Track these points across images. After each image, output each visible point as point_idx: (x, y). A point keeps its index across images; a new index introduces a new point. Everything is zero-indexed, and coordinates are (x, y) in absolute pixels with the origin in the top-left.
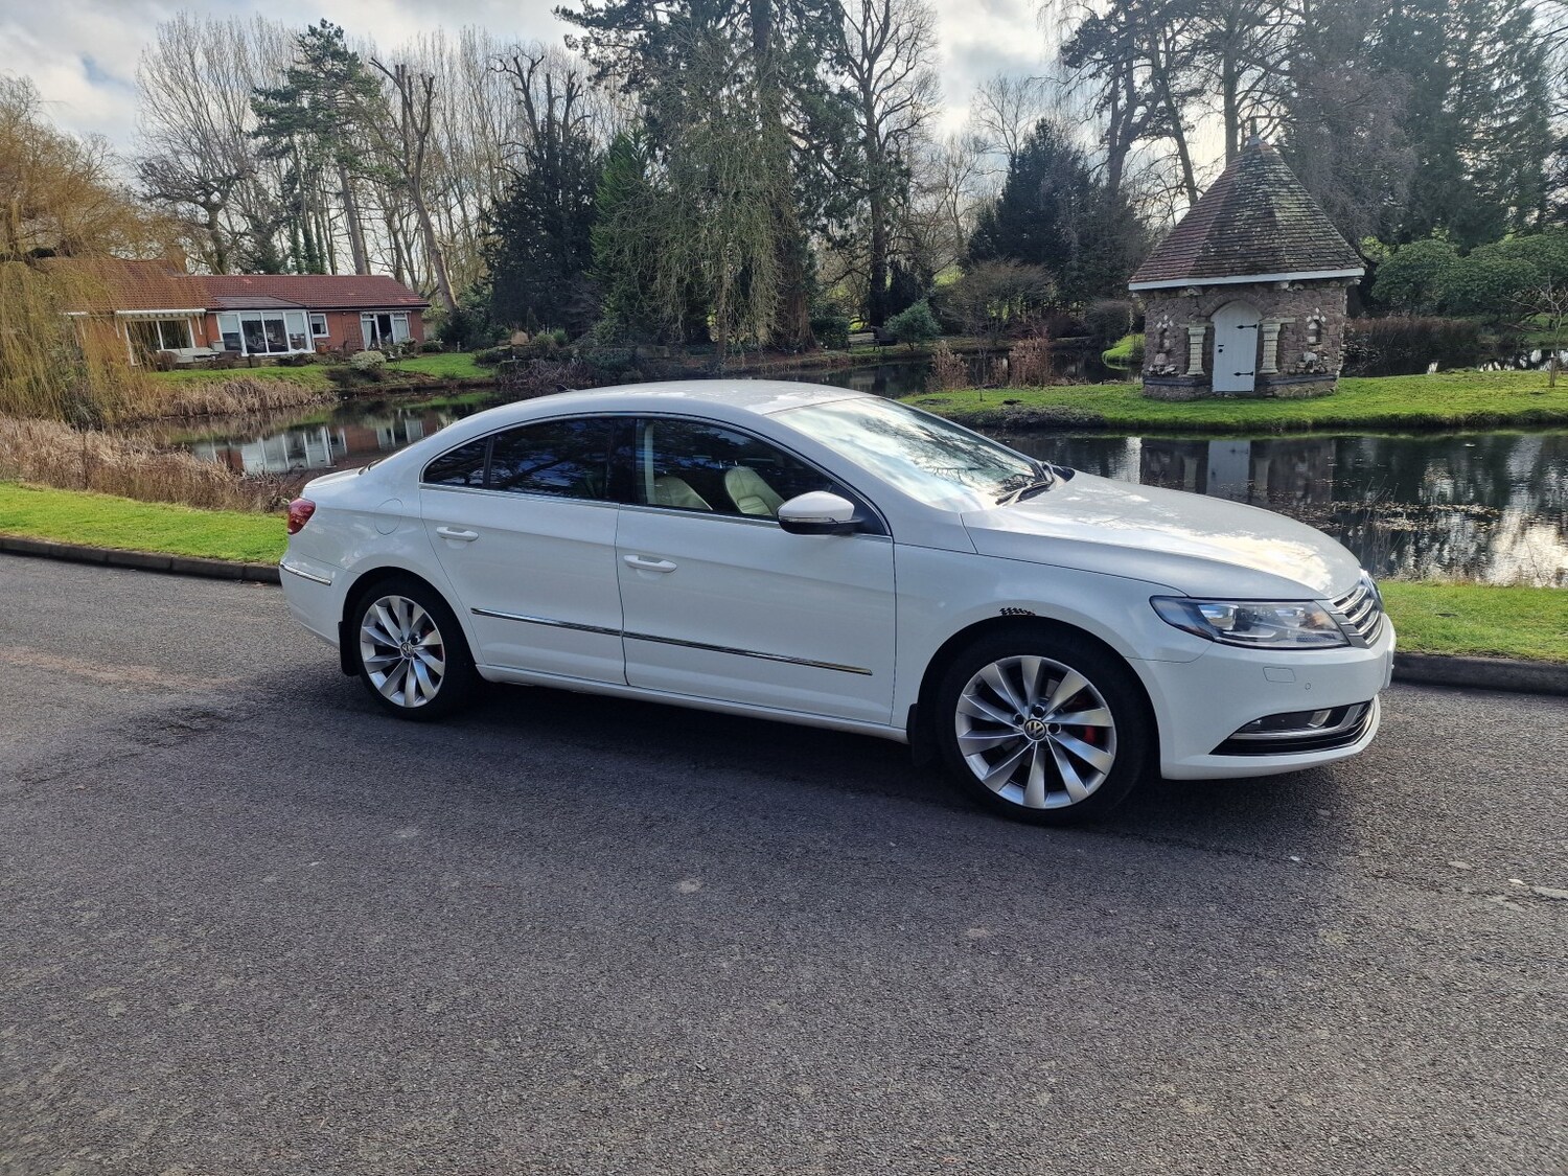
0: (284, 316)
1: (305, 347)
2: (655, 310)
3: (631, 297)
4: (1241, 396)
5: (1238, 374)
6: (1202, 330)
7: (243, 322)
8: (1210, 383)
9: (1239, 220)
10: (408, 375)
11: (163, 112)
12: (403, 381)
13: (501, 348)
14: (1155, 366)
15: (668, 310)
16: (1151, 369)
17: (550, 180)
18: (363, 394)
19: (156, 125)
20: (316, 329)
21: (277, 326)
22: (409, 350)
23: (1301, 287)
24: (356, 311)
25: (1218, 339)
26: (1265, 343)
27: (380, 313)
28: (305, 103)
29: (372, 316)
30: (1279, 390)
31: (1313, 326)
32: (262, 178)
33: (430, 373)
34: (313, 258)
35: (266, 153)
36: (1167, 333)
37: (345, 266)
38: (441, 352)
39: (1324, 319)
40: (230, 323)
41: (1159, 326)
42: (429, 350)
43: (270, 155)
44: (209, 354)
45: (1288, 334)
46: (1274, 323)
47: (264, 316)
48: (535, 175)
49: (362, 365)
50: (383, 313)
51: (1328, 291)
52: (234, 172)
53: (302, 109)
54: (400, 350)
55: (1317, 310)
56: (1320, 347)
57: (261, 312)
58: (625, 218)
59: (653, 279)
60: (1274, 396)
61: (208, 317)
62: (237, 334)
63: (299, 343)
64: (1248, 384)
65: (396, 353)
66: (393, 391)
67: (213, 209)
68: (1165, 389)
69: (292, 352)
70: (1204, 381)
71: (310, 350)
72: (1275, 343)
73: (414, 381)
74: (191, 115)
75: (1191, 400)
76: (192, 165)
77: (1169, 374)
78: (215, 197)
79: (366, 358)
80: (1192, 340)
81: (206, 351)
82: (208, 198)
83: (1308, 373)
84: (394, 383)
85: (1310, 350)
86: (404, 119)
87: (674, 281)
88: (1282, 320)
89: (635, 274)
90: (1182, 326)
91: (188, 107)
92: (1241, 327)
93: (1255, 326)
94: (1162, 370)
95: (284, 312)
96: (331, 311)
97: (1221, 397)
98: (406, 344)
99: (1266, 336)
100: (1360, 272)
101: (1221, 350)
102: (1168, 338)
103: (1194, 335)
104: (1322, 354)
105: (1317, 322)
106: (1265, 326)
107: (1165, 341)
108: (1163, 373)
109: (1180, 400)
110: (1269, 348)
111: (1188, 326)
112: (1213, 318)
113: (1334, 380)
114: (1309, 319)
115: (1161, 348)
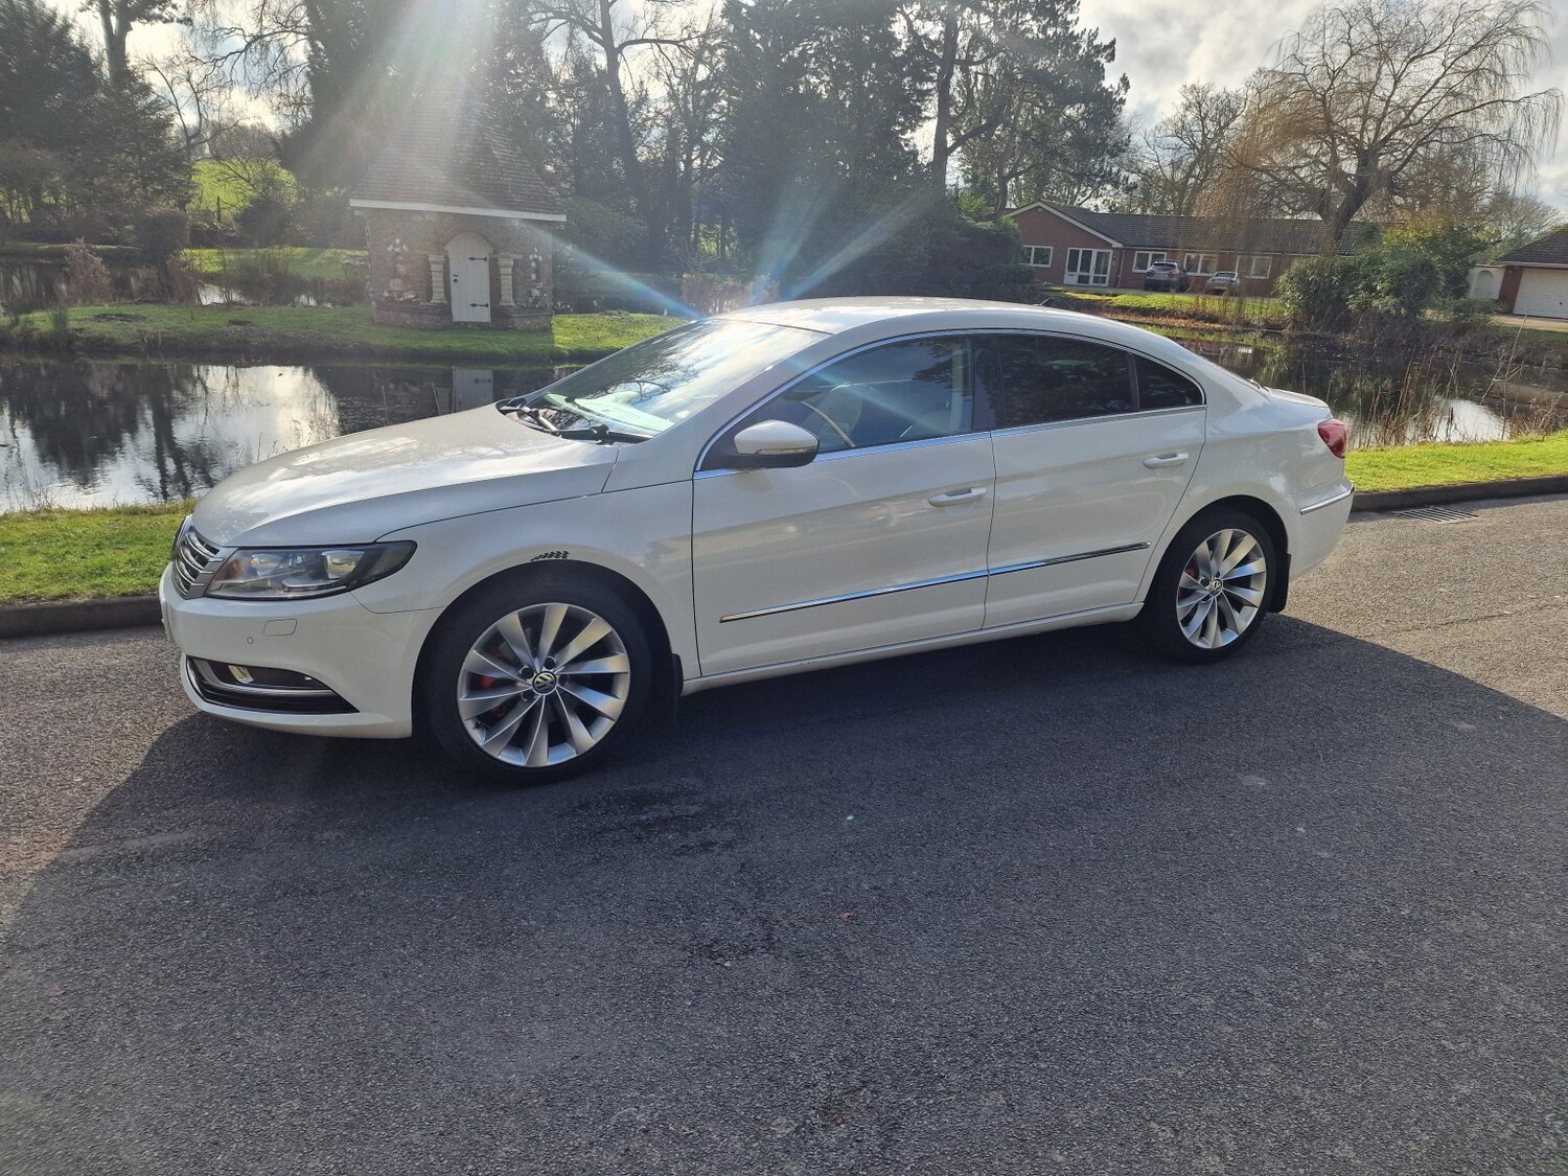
4: (479, 327)
5: (474, 305)
6: (441, 258)
8: (450, 312)
14: (390, 292)
16: (386, 294)
23: (526, 226)
25: (453, 270)
26: (502, 277)
30: (518, 323)
31: (534, 264)
36: (400, 258)
39: (540, 258)
41: (390, 249)
46: (508, 257)
51: (542, 232)
55: (536, 250)
56: (541, 285)
60: (514, 328)
64: (485, 316)
68: (402, 315)
70: (445, 310)
72: (510, 277)
75: (436, 329)
77: (410, 301)
80: (433, 267)
83: (535, 307)
85: (534, 287)
88: (515, 256)
90: (418, 252)
92: (472, 259)
93: (485, 259)
94: (399, 297)
97: (463, 327)
99: (502, 271)
100: (563, 218)
101: (456, 281)
102: (402, 263)
103: (435, 263)
104: (542, 291)
105: (536, 260)
106: (496, 260)
107: (399, 266)
108: (402, 299)
109: (426, 329)
110: (507, 283)
111: (426, 253)
112: (448, 248)
113: (551, 315)
114: (531, 257)
115: (395, 275)
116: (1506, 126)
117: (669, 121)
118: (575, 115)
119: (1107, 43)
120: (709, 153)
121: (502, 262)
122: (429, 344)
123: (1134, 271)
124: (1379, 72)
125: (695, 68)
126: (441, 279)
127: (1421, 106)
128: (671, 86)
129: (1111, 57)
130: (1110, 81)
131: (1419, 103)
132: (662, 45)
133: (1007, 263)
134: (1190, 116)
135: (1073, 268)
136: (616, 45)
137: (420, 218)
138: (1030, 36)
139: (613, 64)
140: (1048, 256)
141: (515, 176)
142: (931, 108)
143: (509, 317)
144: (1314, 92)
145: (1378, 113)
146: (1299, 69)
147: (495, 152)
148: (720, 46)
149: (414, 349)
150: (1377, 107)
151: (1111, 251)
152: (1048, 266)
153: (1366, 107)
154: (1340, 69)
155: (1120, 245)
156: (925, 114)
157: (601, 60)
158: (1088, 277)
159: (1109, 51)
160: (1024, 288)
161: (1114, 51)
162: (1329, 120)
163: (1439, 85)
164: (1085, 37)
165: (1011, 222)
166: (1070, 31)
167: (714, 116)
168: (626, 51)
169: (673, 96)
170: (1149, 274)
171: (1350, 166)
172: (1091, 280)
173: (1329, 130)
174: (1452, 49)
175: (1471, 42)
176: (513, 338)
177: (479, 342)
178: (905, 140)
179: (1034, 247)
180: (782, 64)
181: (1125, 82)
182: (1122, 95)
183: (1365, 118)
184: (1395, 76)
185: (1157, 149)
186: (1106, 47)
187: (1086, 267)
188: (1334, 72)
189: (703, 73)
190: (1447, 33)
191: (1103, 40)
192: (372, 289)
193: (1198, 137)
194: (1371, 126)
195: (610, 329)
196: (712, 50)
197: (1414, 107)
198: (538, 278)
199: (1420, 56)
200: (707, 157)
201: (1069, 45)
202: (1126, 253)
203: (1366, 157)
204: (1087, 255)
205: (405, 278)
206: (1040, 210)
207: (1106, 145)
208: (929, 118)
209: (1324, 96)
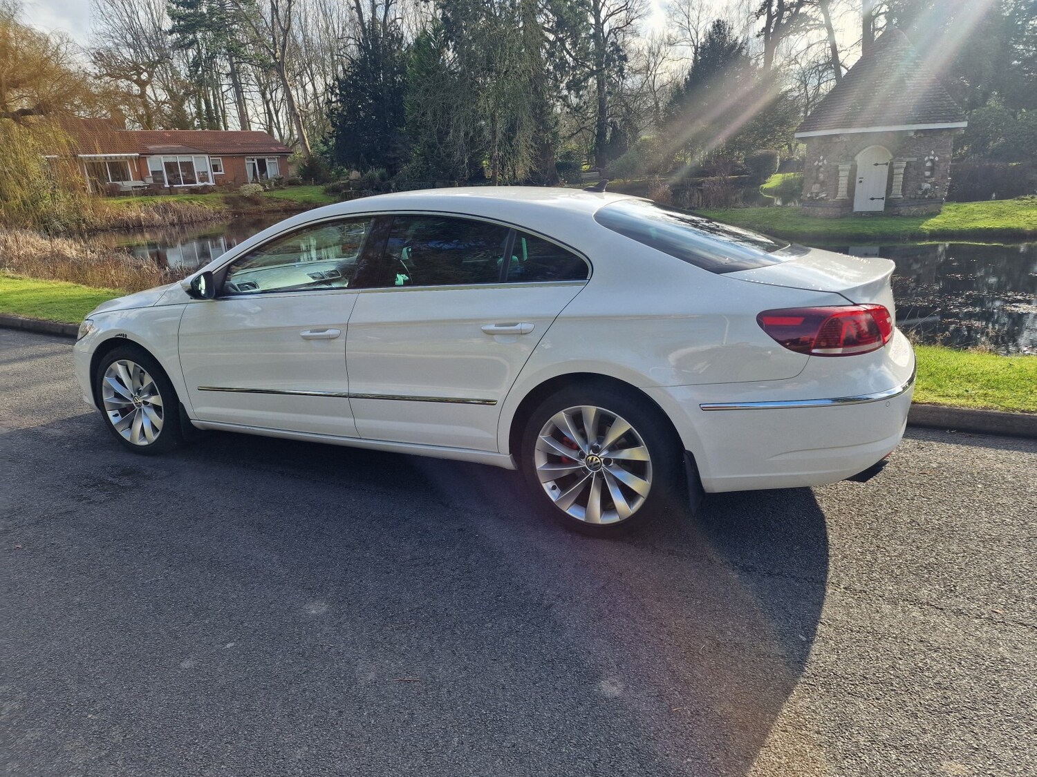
0: (193, 159)
1: (208, 181)
2: (449, 155)
3: (431, 146)
4: (873, 215)
5: (872, 199)
6: (848, 167)
7: (165, 163)
8: (851, 205)
10: (278, 201)
11: (107, 18)
12: (275, 204)
13: (342, 182)
14: (811, 194)
15: (457, 155)
16: (809, 195)
17: (374, 62)
18: (248, 214)
19: (103, 27)
20: (215, 168)
21: (188, 166)
22: (279, 183)
23: (922, 135)
24: (243, 155)
25: (859, 174)
26: (895, 176)
27: (258, 157)
28: (205, 10)
29: (253, 160)
30: (903, 210)
31: (929, 164)
32: (175, 62)
33: (294, 199)
34: (212, 118)
35: (178, 46)
36: (822, 169)
37: (234, 125)
38: (301, 185)
39: (937, 159)
40: (156, 163)
41: (816, 164)
42: (292, 183)
43: (181, 47)
44: (142, 185)
45: (911, 170)
46: (901, 161)
47: (179, 159)
48: (364, 60)
49: (247, 193)
50: (260, 157)
51: (939, 138)
52: (157, 58)
53: (202, 14)
54: (273, 183)
55: (933, 152)
56: (933, 179)
57: (177, 156)
58: (427, 90)
59: (447, 133)
60: (899, 215)
61: (141, 161)
62: (161, 172)
63: (204, 178)
64: (879, 206)
65: (270, 186)
66: (268, 212)
67: (142, 84)
68: (819, 209)
69: (199, 184)
70: (848, 203)
71: (211, 183)
72: (902, 176)
73: (283, 205)
74: (127, 20)
75: (841, 218)
76: (128, 53)
77: (822, 198)
78: (144, 76)
79: (251, 188)
80: (841, 174)
81: (140, 183)
82: (139, 77)
83: (924, 198)
84: (270, 206)
85: (926, 182)
86: (273, 21)
87: (462, 134)
88: (908, 159)
89: (435, 130)
90: (833, 164)
91: (125, 14)
92: (876, 165)
93: (887, 164)
94: (817, 196)
95: (193, 156)
96: (225, 156)
97: (861, 215)
98: (277, 179)
99: (897, 171)
100: (965, 124)
101: (860, 182)
102: (822, 173)
103: (842, 170)
104: (936, 185)
105: (932, 161)
107: (820, 175)
108: (817, 198)
110: (899, 180)
112: (856, 157)
113: (941, 203)
114: (927, 159)
115: (817, 180)
121: (895, 165)
126: (847, 182)
143: (897, 206)
198: (932, 173)
205: (823, 183)
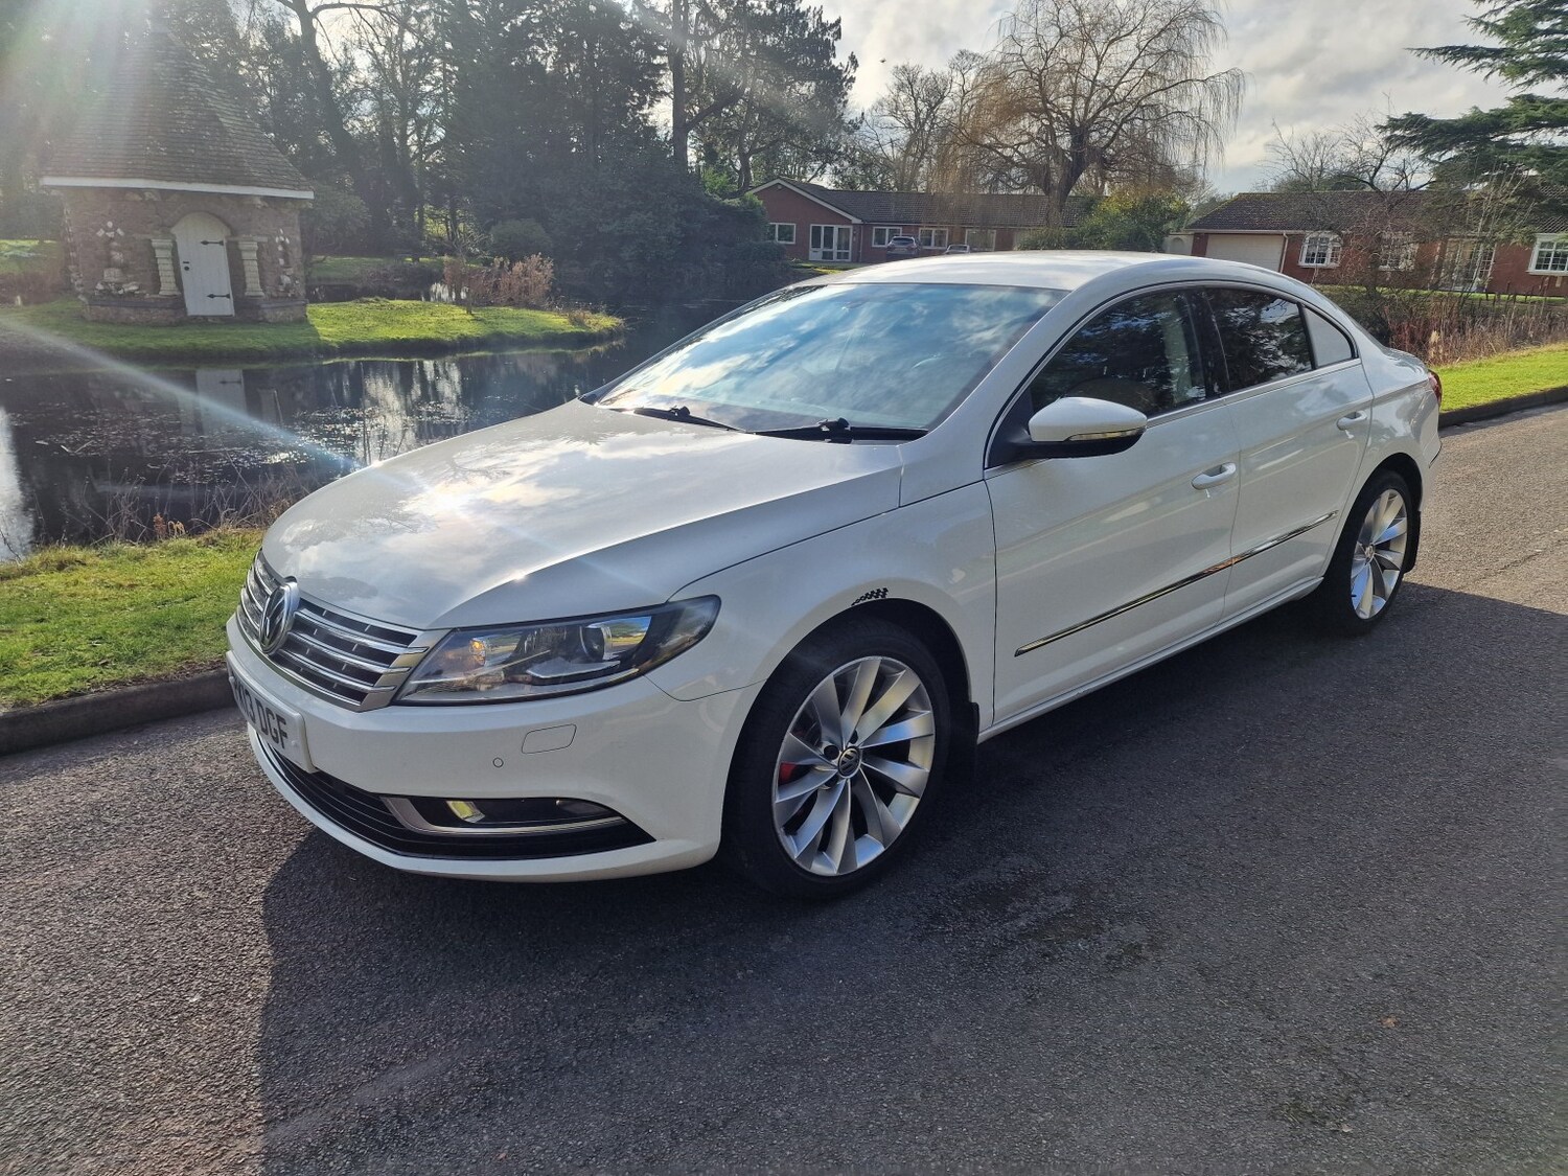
4: (225, 321)
5: (212, 296)
6: (168, 243)
8: (183, 305)
9: (181, 119)
14: (105, 284)
16: (100, 287)
23: (269, 204)
25: (183, 256)
26: (246, 263)
30: (269, 315)
31: (281, 248)
36: (114, 244)
39: (287, 241)
41: (101, 233)
45: (264, 255)
46: (248, 240)
51: (285, 211)
55: (282, 231)
56: (291, 271)
60: (265, 321)
64: (227, 308)
68: (126, 311)
70: (178, 302)
72: (256, 263)
75: (171, 325)
77: (132, 293)
80: (158, 253)
83: (287, 297)
85: (284, 273)
88: (260, 239)
90: (139, 236)
92: (205, 243)
93: (221, 243)
94: (119, 289)
97: (203, 322)
99: (245, 255)
100: (310, 195)
101: (187, 268)
102: (118, 250)
103: (162, 248)
104: (294, 278)
105: (283, 243)
106: (236, 243)
107: (113, 253)
108: (121, 292)
109: (156, 326)
110: (251, 269)
111: (148, 237)
112: (173, 231)
113: (305, 305)
114: (277, 240)
115: (110, 264)
116: (1196, 104)
117: (378, 94)
118: (272, 84)
119: (833, 22)
120: (426, 128)
121: (243, 245)
122: (168, 342)
123: (873, 246)
124: (1083, 54)
125: (400, 38)
126: (170, 267)
127: (1121, 86)
128: (375, 55)
129: (838, 35)
130: (839, 60)
131: (1120, 83)
132: (361, 10)
133: (757, 240)
134: (903, 97)
135: (816, 244)
136: (310, 10)
137: (137, 197)
138: (757, 11)
139: (309, 32)
140: (791, 233)
141: (249, 147)
142: (667, 82)
143: (259, 307)
144: (1032, 72)
145: (1085, 92)
146: (1017, 49)
147: (222, 120)
148: (428, 13)
149: (151, 349)
150: (1084, 86)
151: (851, 227)
152: (793, 243)
153: (1074, 86)
154: (1053, 49)
155: (859, 221)
156: (660, 89)
157: (295, 26)
158: (831, 253)
159: (835, 30)
160: (777, 264)
161: (840, 29)
162: (1045, 100)
163: (1137, 66)
164: (810, 15)
165: (756, 199)
166: (797, 8)
167: (428, 88)
168: (322, 15)
169: (378, 65)
170: (889, 248)
171: (1065, 142)
172: (835, 255)
173: (1043, 109)
174: (1144, 32)
175: (1161, 26)
176: (270, 332)
177: (229, 337)
178: (643, 115)
179: (777, 224)
180: (505, 32)
181: (854, 61)
182: (852, 74)
183: (1075, 96)
184: (1098, 57)
185: (875, 128)
186: (832, 26)
187: (829, 243)
188: (1047, 52)
189: (410, 40)
190: (1140, 16)
191: (829, 18)
192: (79, 282)
193: (912, 116)
194: (1081, 103)
195: (376, 318)
196: (420, 17)
197: (1116, 87)
198: (287, 261)
199: (1118, 38)
200: (424, 133)
201: (797, 23)
202: (866, 226)
203: (1079, 133)
204: (829, 231)
205: (124, 268)
206: (780, 187)
207: (843, 122)
208: (666, 94)
209: (1040, 76)
